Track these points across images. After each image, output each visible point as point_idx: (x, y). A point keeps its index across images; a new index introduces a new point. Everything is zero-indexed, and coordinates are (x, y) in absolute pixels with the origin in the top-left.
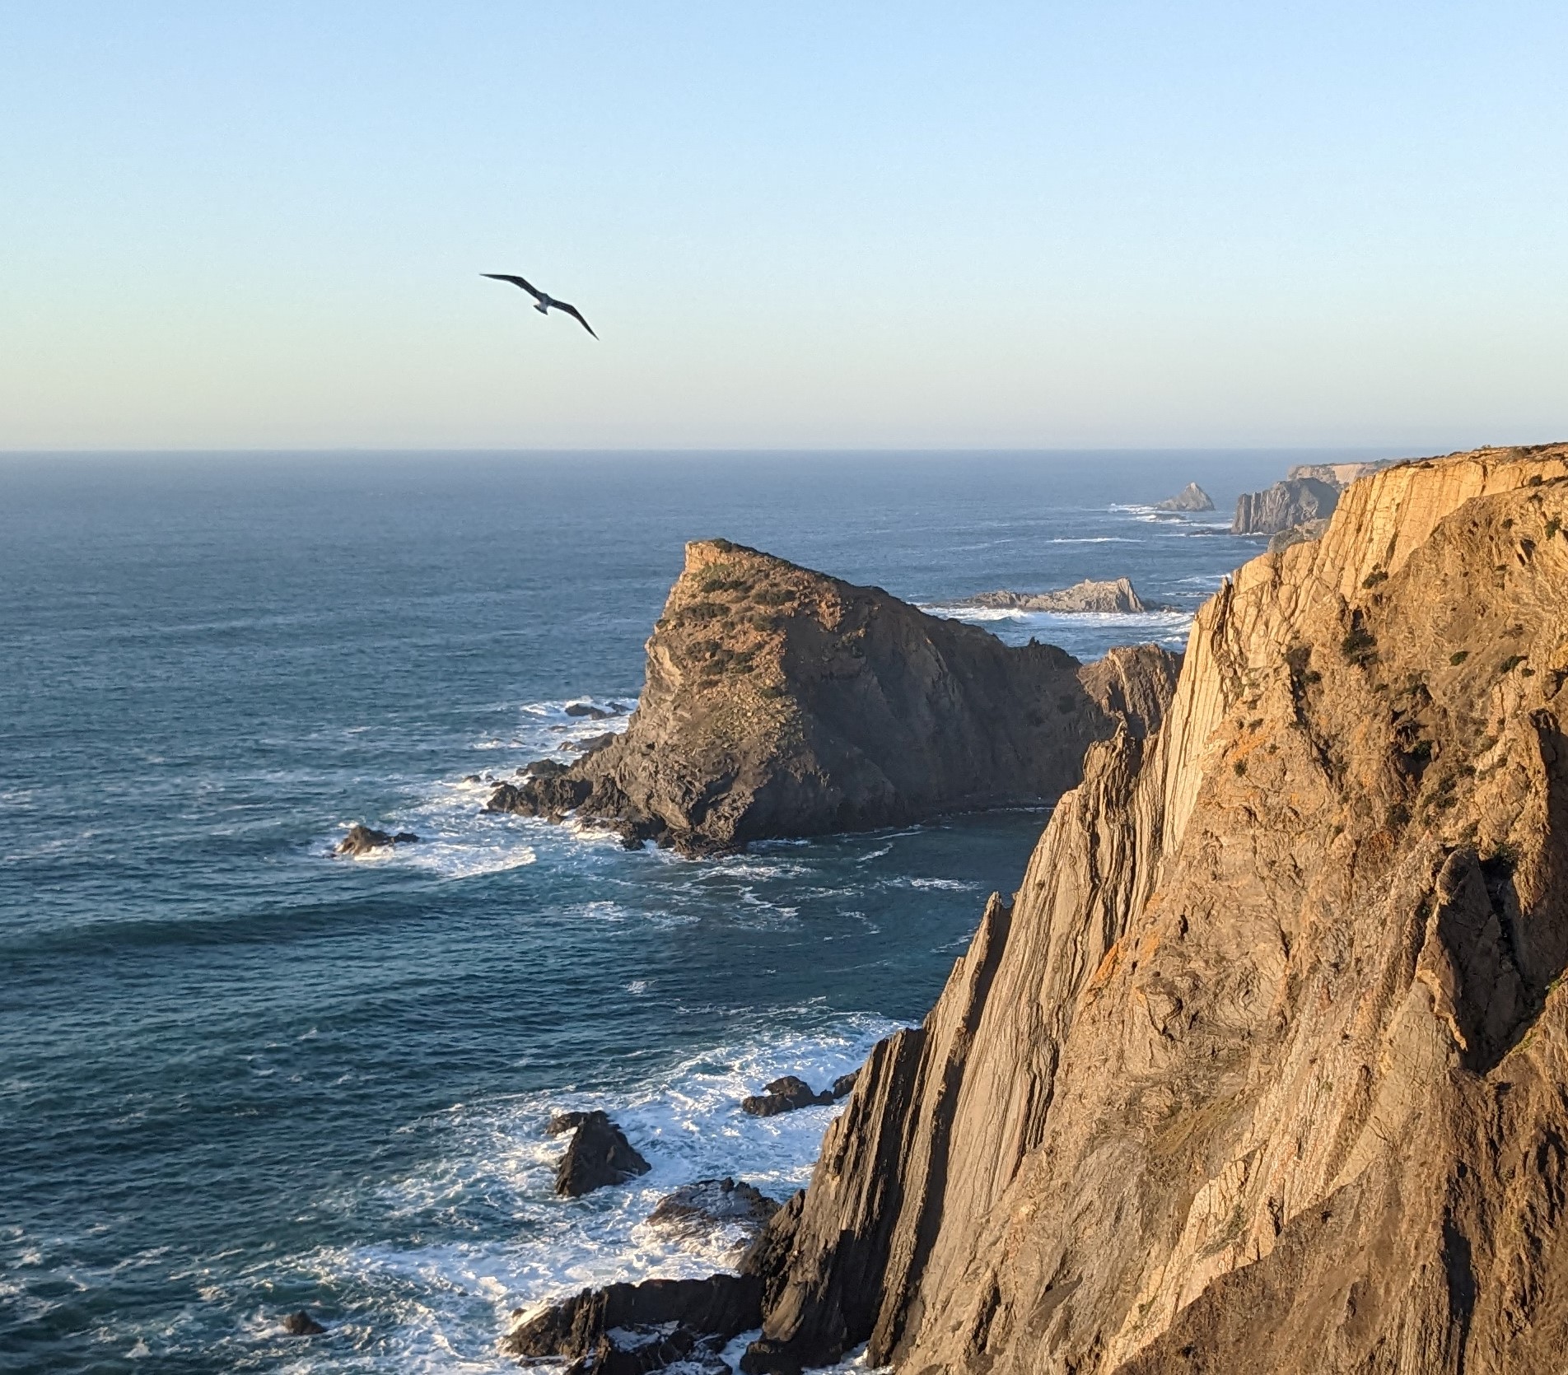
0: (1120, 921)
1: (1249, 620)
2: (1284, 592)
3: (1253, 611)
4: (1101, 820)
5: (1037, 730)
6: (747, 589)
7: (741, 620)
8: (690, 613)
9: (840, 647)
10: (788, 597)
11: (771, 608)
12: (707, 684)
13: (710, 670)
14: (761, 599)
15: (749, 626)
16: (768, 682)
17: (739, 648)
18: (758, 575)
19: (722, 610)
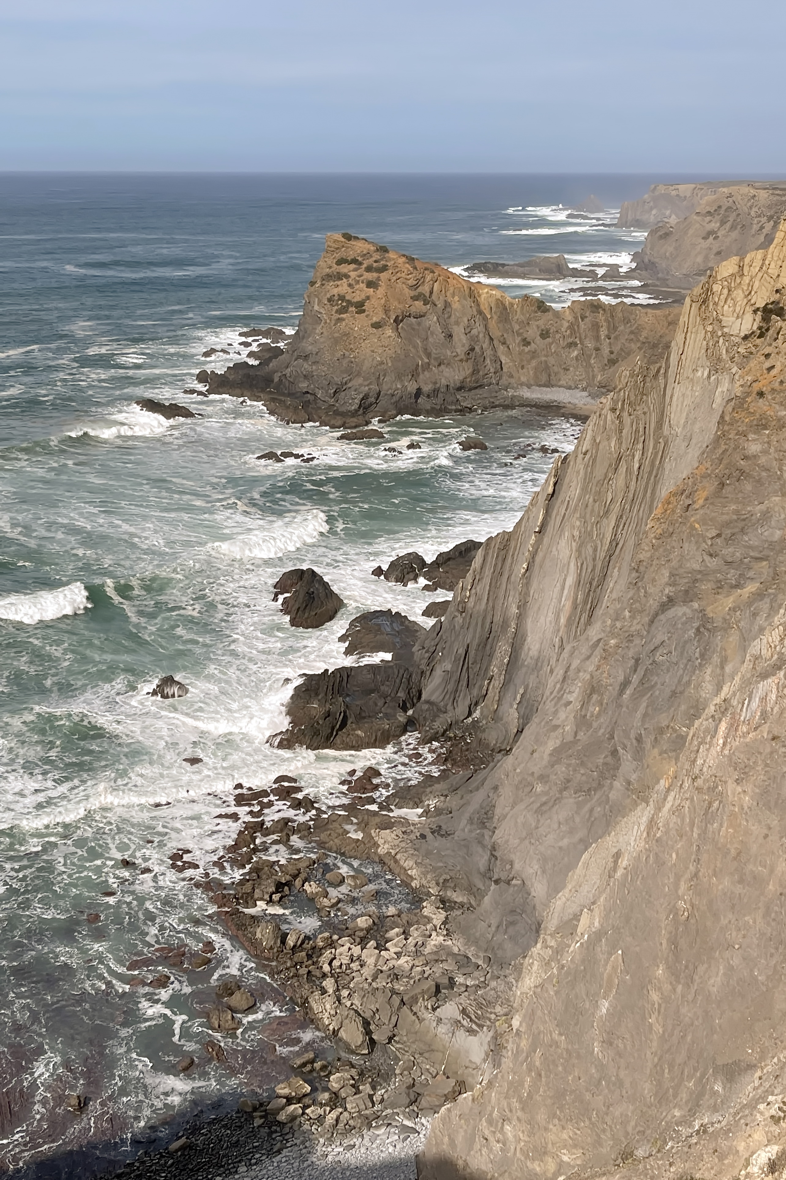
0: (636, 473)
1: (723, 297)
2: (746, 279)
3: (725, 291)
4: (625, 414)
5: (527, 349)
6: (361, 264)
7: (358, 282)
8: (329, 277)
9: (415, 298)
10: (384, 268)
11: (375, 275)
12: (340, 320)
13: (341, 311)
14: (369, 269)
15: (363, 286)
16: (375, 319)
17: (357, 299)
18: (367, 255)
19: (347, 276)
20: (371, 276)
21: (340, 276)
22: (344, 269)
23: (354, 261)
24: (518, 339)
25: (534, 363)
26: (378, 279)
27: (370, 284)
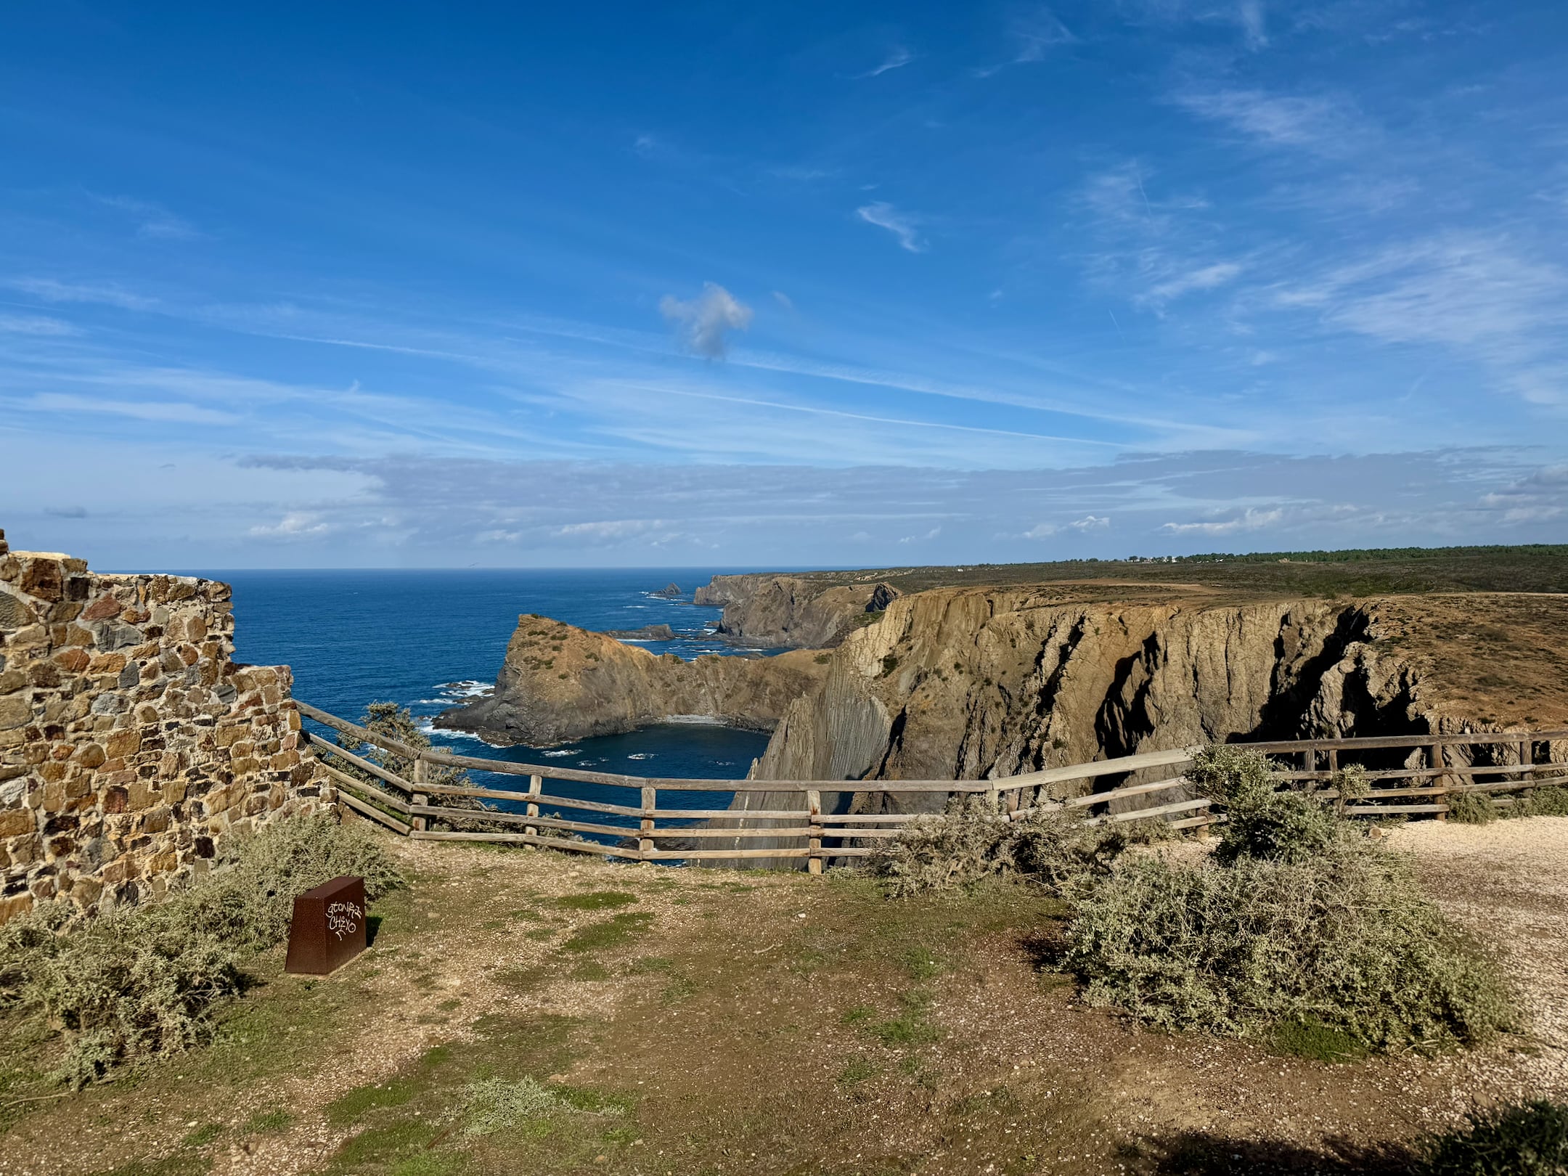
5: (668, 689)
6: (547, 634)
7: (546, 647)
8: (523, 645)
9: (588, 657)
10: (565, 637)
11: (558, 642)
12: (535, 674)
13: (534, 668)
14: (554, 638)
15: (550, 649)
16: (561, 672)
17: (546, 659)
18: (552, 628)
19: (537, 643)
21: (531, 644)
22: (535, 638)
23: (542, 633)
24: (661, 683)
25: (675, 699)
26: (561, 644)
27: (555, 648)
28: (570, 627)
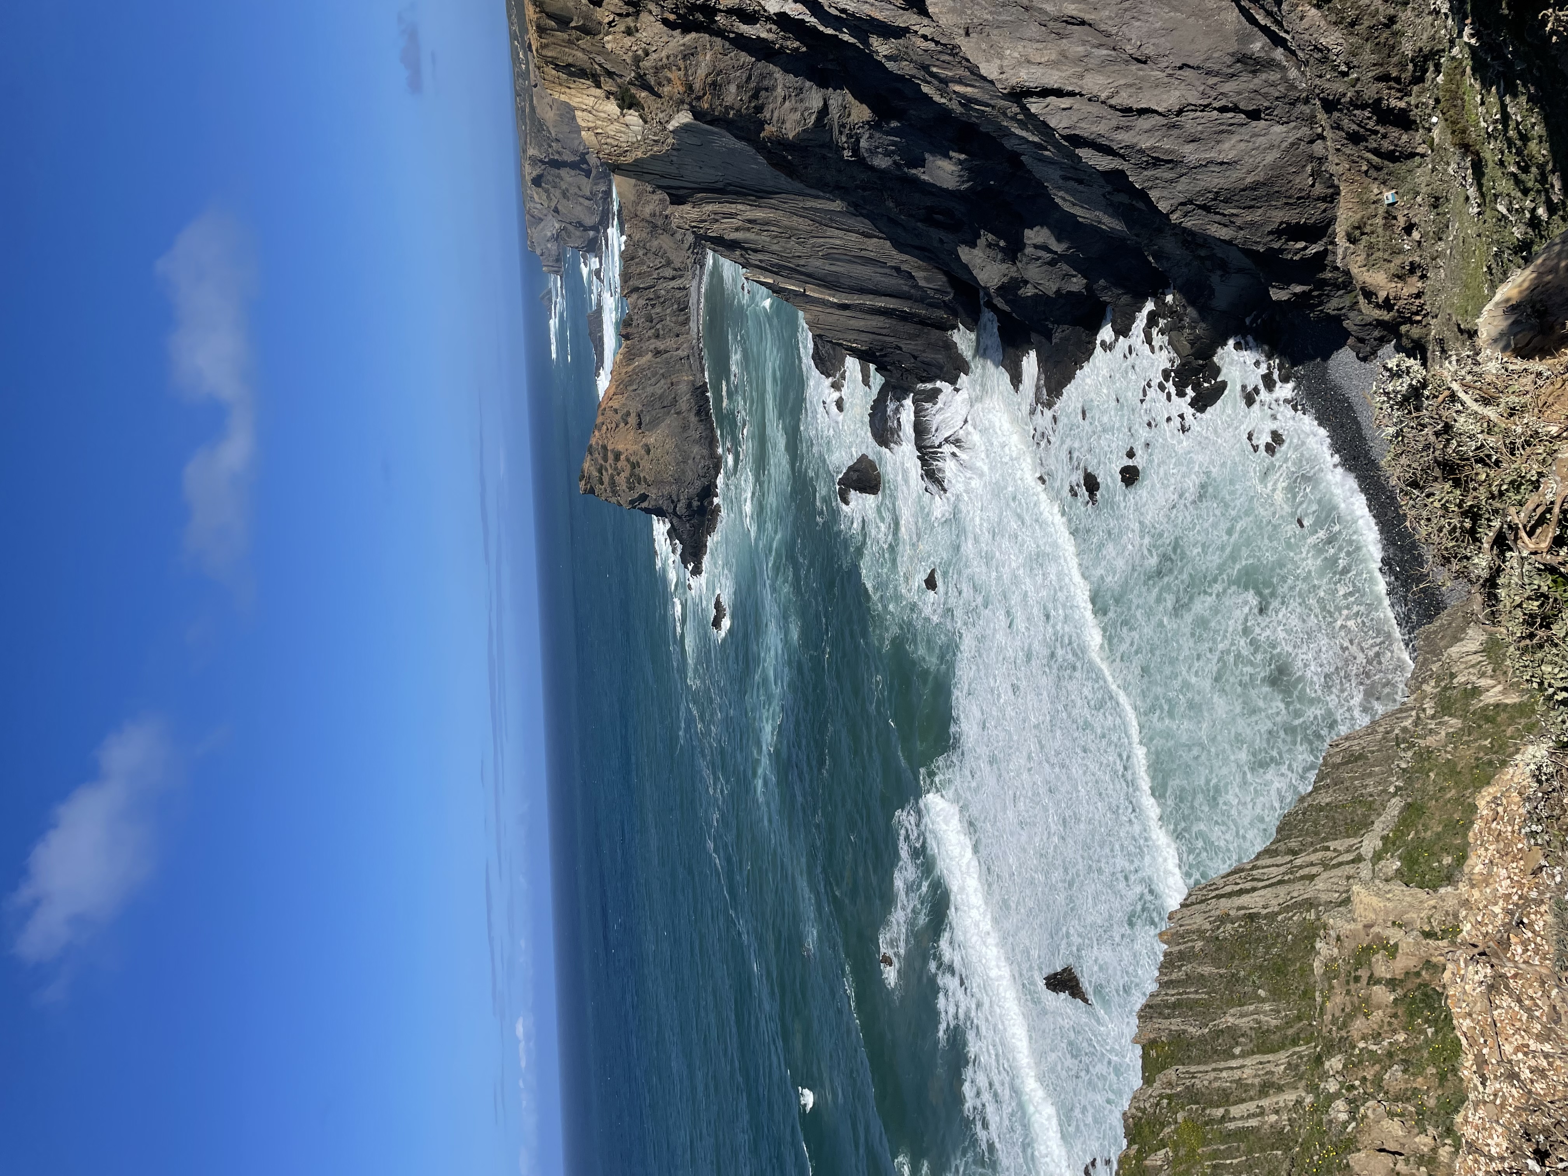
6: (601, 466)
7: (616, 468)
8: (613, 490)
10: (605, 448)
12: (645, 480)
13: (638, 480)
14: (605, 459)
15: (618, 463)
16: (643, 452)
17: (628, 468)
18: (595, 460)
19: (612, 477)
20: (611, 456)
21: (613, 483)
22: (606, 479)
23: (600, 471)
26: (613, 451)
27: (617, 458)
28: (593, 441)
